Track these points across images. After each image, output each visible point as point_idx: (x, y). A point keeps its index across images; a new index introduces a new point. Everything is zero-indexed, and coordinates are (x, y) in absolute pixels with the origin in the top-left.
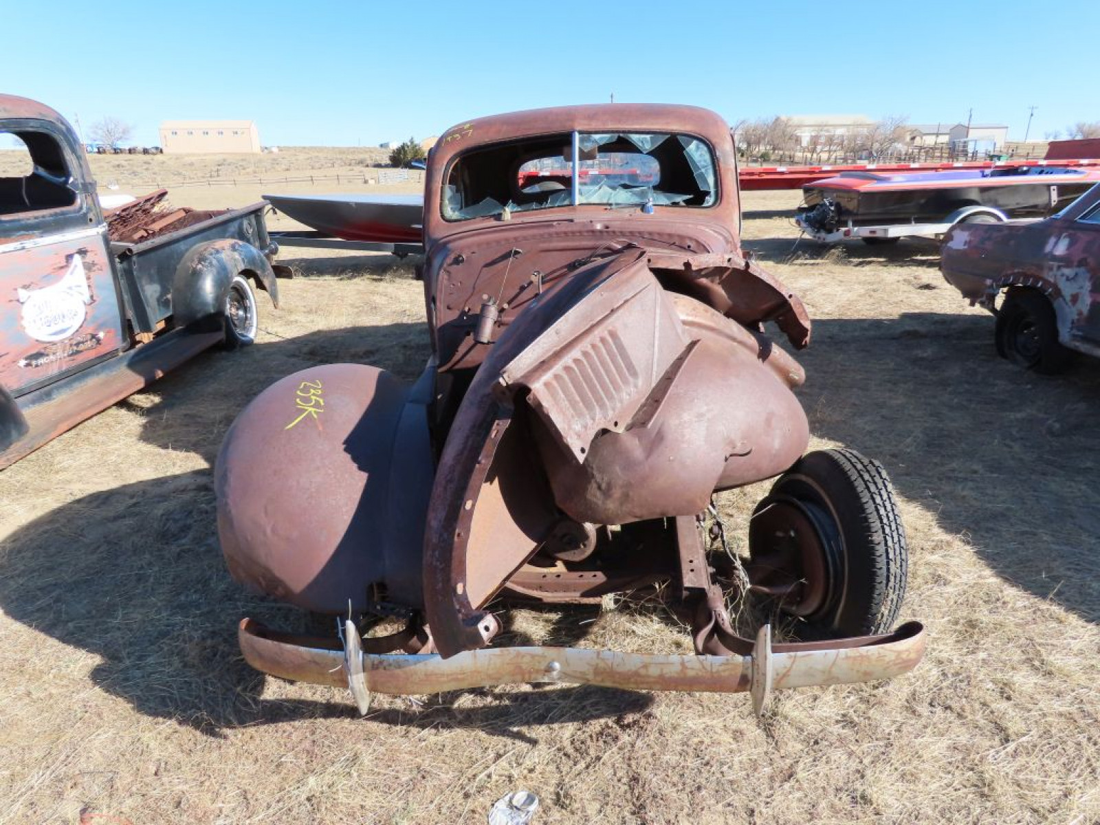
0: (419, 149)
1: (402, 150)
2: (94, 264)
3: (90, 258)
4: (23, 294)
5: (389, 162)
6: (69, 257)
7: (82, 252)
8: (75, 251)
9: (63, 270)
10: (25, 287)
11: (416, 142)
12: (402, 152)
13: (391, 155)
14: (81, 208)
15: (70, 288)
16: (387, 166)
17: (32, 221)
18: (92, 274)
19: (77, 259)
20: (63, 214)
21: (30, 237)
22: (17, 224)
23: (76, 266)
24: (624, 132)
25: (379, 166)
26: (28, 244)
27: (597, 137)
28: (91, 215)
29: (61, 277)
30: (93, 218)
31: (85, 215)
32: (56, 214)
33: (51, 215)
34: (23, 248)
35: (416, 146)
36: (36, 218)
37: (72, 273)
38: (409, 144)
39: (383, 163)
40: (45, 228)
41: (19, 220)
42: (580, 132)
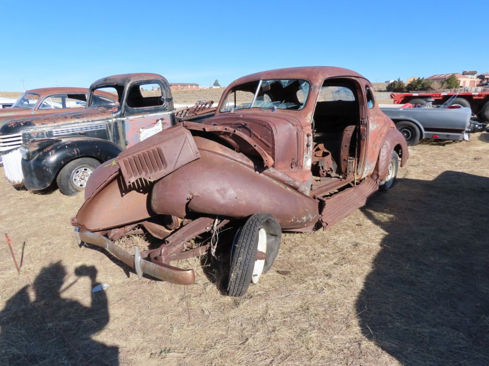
0: (402, 83)
1: (393, 84)
2: (165, 123)
3: (164, 121)
4: (141, 130)
5: (386, 89)
6: (158, 120)
7: (162, 119)
8: (159, 119)
9: (155, 124)
10: (142, 128)
11: (401, 80)
12: (393, 85)
13: (387, 86)
14: (164, 106)
15: (156, 130)
16: (384, 91)
17: (148, 109)
18: (164, 126)
19: (160, 121)
20: (158, 107)
21: (147, 114)
22: (143, 110)
23: (159, 123)
24: (278, 79)
25: (380, 91)
26: (145, 116)
27: (268, 81)
28: (167, 108)
29: (154, 126)
30: (168, 109)
31: (165, 108)
32: (156, 108)
33: (154, 108)
34: (143, 117)
35: (400, 82)
36: (149, 108)
37: (158, 125)
38: (397, 81)
39: (383, 90)
40: (151, 111)
41: (144, 109)
42: (263, 80)
